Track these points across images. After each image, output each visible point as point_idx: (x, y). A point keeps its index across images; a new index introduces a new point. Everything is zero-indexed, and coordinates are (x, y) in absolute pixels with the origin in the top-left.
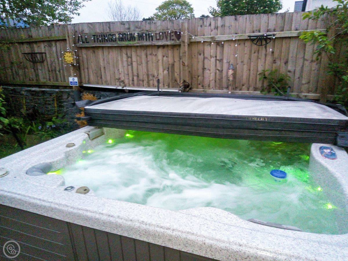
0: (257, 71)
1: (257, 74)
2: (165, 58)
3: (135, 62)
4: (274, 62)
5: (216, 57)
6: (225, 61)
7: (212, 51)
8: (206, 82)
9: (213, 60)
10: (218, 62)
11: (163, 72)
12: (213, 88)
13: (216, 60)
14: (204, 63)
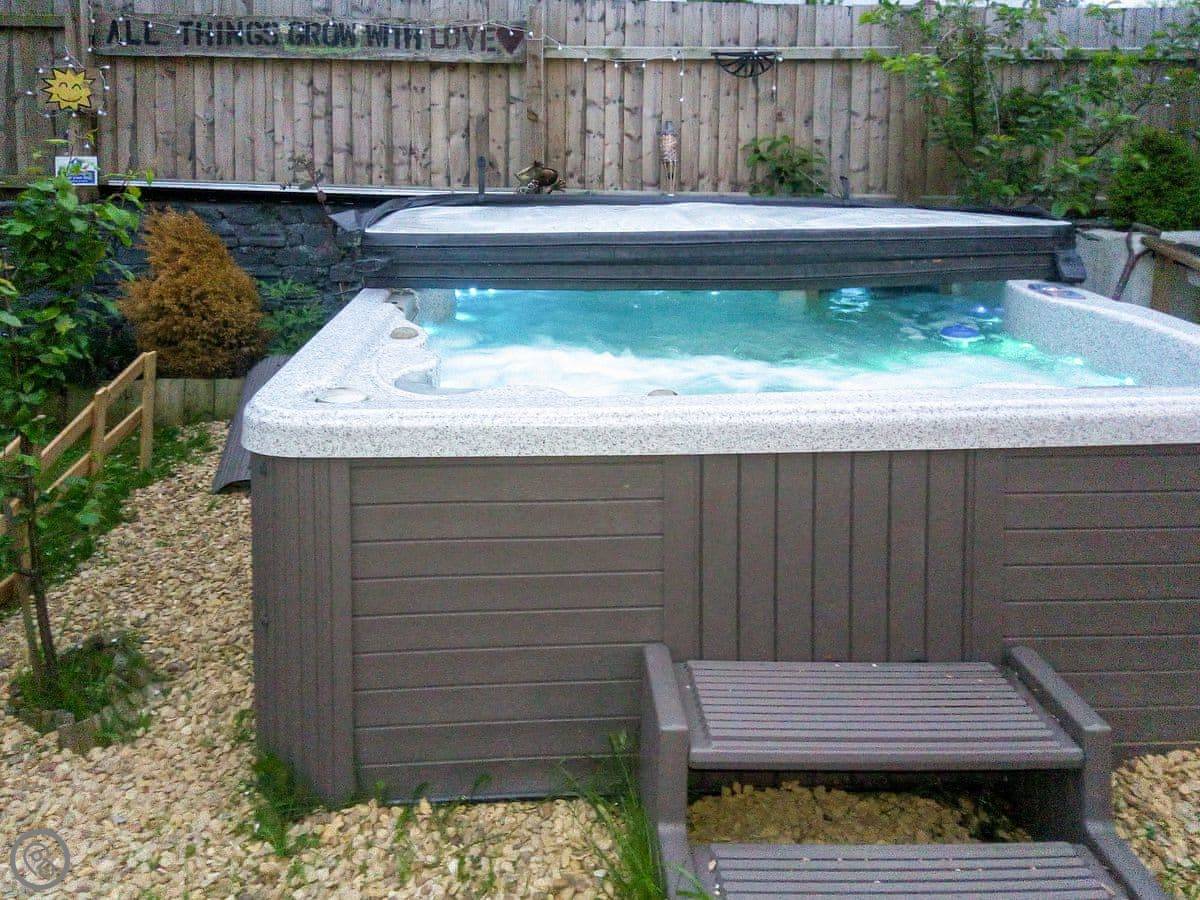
0: (738, 139)
1: (737, 147)
2: (455, 101)
3: (340, 107)
4: (779, 117)
5: (621, 101)
6: (647, 112)
7: (608, 86)
8: (592, 169)
9: (613, 109)
10: (626, 113)
11: (448, 139)
12: (612, 185)
13: (622, 109)
14: (584, 118)
